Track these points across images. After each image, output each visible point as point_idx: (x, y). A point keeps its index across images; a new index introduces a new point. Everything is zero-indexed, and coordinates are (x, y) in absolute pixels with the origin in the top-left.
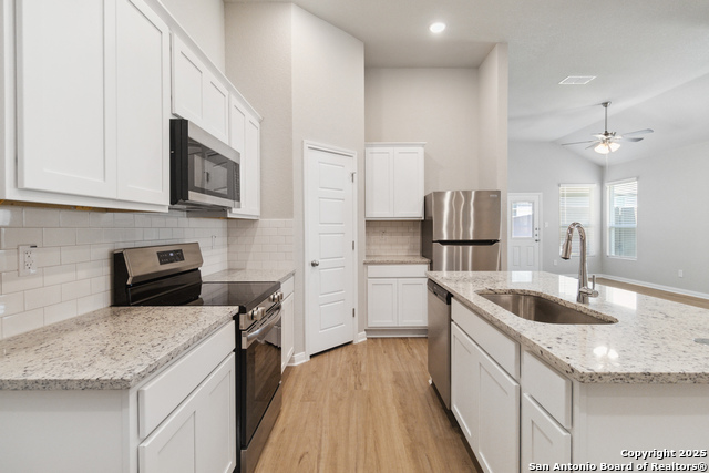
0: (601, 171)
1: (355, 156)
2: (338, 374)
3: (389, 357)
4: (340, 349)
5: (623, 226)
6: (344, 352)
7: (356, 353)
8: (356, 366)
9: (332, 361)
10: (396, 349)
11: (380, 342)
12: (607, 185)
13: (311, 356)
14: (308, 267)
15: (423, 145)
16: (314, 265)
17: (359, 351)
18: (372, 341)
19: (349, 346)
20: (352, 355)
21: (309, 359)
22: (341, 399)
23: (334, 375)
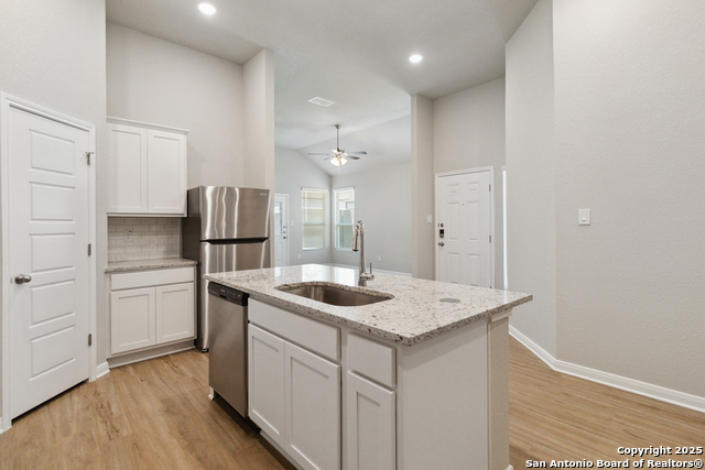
0: (331, 180)
1: (93, 131)
2: (74, 430)
3: (150, 383)
4: (67, 396)
5: (345, 224)
6: (76, 397)
7: (96, 394)
8: (103, 410)
9: (57, 416)
10: (157, 372)
11: (131, 369)
12: (335, 192)
13: (14, 421)
14: (9, 287)
15: (186, 133)
16: (19, 281)
17: (101, 389)
18: (118, 371)
19: (84, 387)
20: (91, 397)
21: (9, 426)
22: (89, 462)
23: (66, 433)
